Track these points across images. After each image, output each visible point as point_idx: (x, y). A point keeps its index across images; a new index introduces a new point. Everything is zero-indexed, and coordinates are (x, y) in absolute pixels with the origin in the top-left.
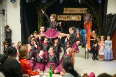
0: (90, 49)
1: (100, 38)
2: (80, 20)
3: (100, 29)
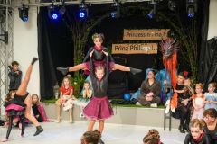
2: (156, 52)
3: (194, 69)
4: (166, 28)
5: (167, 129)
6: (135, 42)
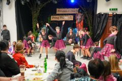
2: (73, 19)
4: (77, 8)
5: (79, 55)
6: (62, 14)
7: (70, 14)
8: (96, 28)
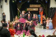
0: (42, 24)
1: (47, 19)
2: (38, 10)
3: (47, 14)
6: (33, 8)
7: (36, 8)
8: (50, 15)
